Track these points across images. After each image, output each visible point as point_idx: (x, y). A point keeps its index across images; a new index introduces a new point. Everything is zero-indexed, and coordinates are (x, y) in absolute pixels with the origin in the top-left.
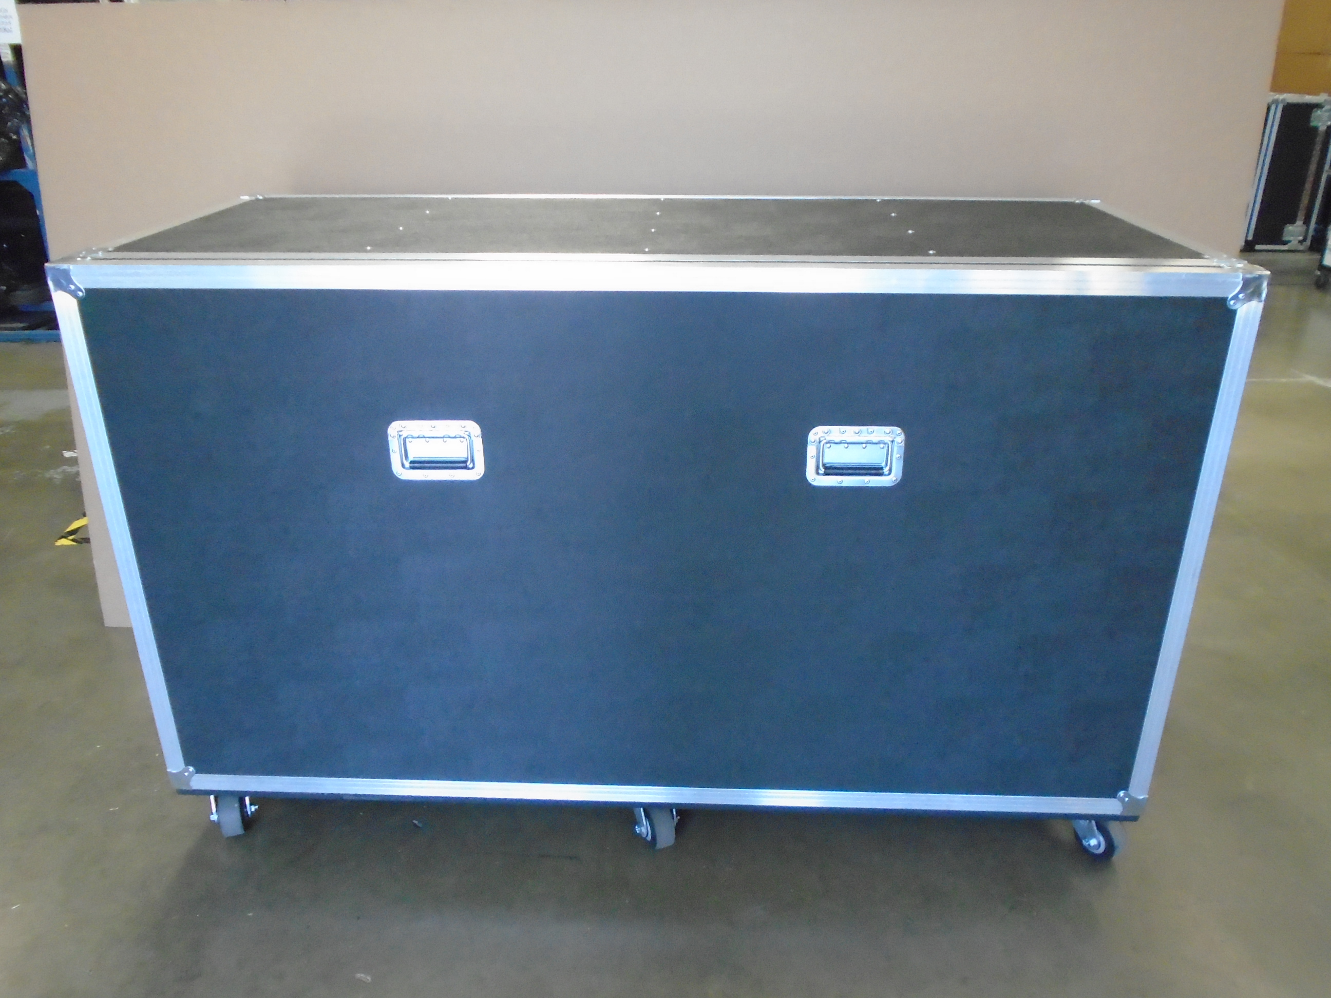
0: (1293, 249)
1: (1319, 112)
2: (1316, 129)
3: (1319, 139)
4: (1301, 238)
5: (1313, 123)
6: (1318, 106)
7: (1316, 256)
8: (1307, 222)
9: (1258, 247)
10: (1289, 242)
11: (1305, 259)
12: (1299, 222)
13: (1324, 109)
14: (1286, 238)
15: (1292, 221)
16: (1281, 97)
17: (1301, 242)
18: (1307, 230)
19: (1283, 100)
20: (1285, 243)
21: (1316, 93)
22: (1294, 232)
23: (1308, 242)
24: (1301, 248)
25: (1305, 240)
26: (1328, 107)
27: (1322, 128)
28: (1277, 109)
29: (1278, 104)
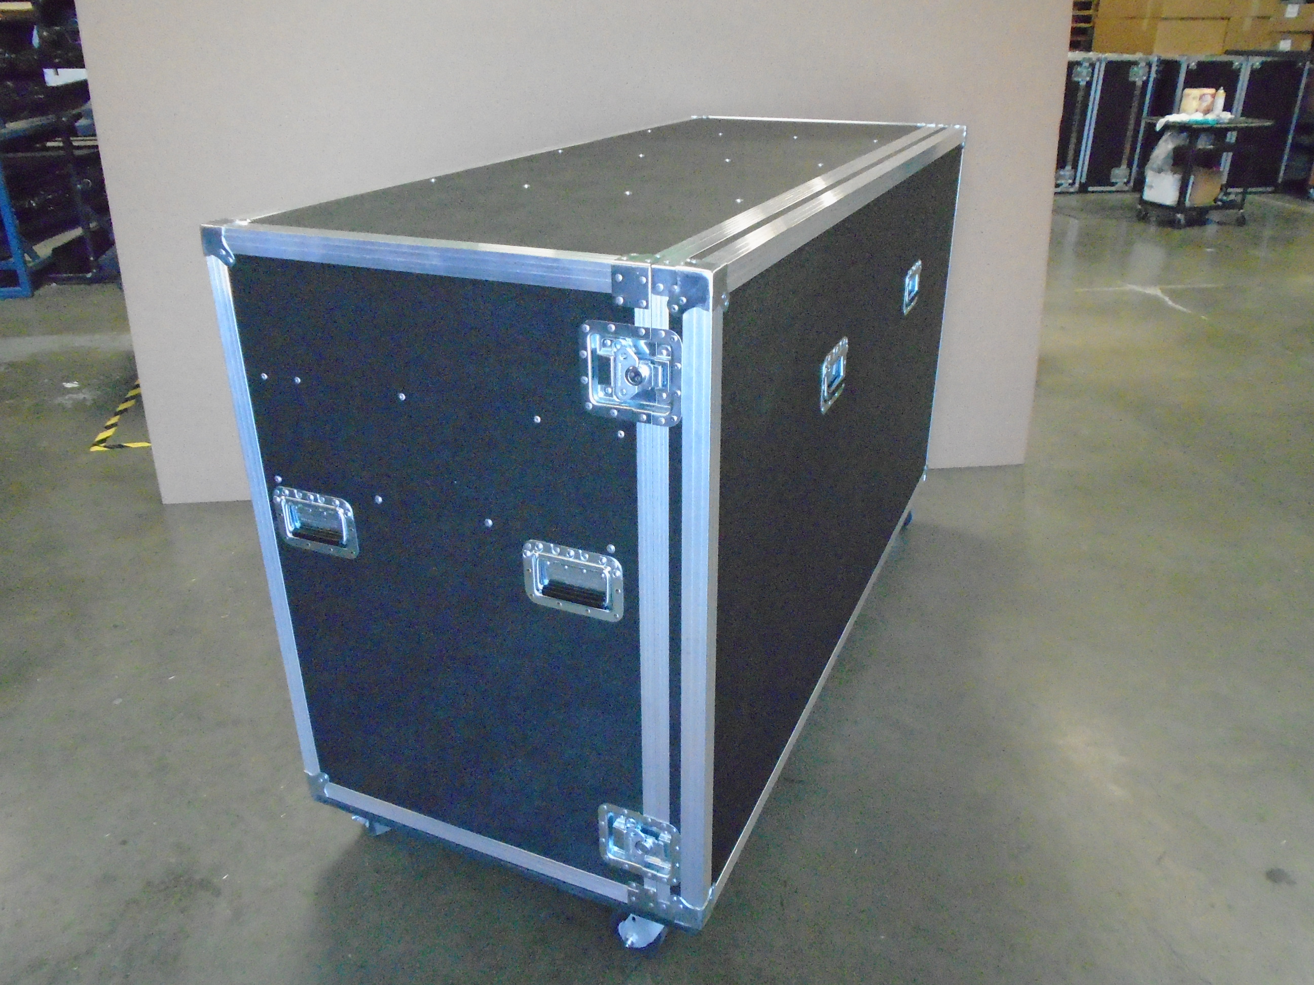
0: (1119, 190)
1: (1135, 68)
2: (1134, 83)
3: (1137, 92)
4: (1125, 180)
5: (1131, 79)
6: (1135, 63)
7: (1137, 196)
8: (1130, 165)
9: (1090, 189)
10: (1116, 183)
11: (1130, 198)
12: (1124, 166)
13: (1139, 66)
14: (1113, 180)
15: (1118, 165)
16: (1103, 56)
17: (1126, 183)
18: (1131, 173)
19: (1106, 58)
20: (1113, 184)
21: (1134, 53)
22: (1120, 174)
23: (1132, 184)
24: (1126, 188)
25: (1128, 182)
26: (1143, 64)
27: (1139, 83)
28: (1100, 67)
29: (1101, 63)
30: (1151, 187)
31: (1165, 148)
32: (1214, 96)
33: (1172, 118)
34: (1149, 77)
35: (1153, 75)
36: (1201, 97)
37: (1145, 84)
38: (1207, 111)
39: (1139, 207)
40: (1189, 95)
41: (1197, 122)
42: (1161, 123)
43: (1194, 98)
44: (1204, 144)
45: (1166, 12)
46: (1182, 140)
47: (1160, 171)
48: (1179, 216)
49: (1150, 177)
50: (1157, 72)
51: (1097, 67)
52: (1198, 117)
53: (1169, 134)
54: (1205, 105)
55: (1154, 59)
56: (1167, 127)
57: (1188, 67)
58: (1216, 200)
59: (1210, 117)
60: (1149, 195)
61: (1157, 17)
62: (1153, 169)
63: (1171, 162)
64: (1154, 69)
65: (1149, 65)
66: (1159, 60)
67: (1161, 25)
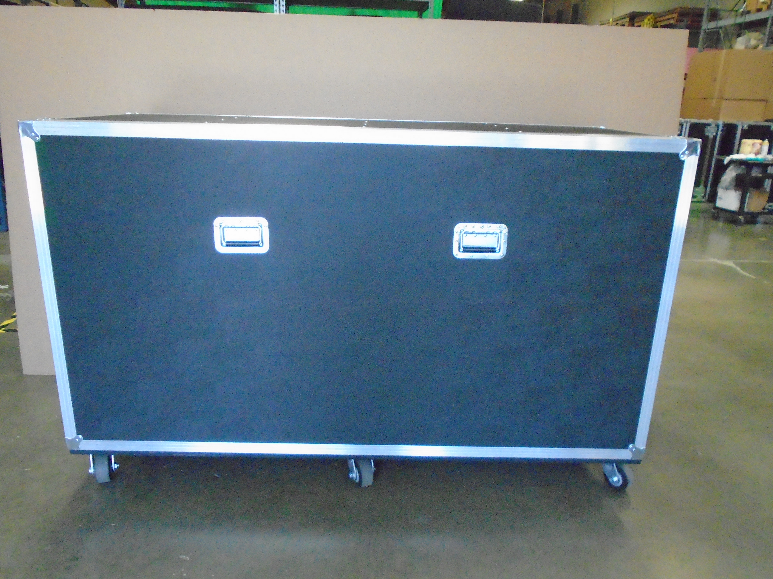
0: (700, 200)
1: (709, 128)
2: (708, 137)
3: (710, 142)
4: (703, 195)
5: (707, 134)
6: (709, 125)
7: (711, 205)
8: (706, 186)
10: (697, 197)
11: (705, 206)
12: (702, 186)
13: (711, 126)
15: (698, 186)
16: (688, 120)
17: (703, 197)
18: (706, 191)
19: (690, 122)
21: (708, 118)
22: (699, 191)
23: (707, 197)
24: (703, 200)
25: (705, 195)
26: (713, 125)
27: (711, 136)
28: (686, 126)
29: (687, 124)
30: (721, 198)
31: (730, 175)
32: (761, 144)
33: (735, 157)
34: (717, 133)
35: (720, 133)
36: (753, 144)
37: (715, 138)
38: (757, 153)
39: (713, 211)
40: (745, 143)
41: (751, 160)
42: (727, 160)
43: (749, 145)
44: (756, 173)
45: (727, 95)
46: (741, 170)
47: (727, 189)
48: (740, 217)
49: (720, 192)
50: (722, 131)
51: (685, 125)
52: (752, 156)
53: (733, 166)
54: (755, 150)
55: (721, 123)
56: (732, 162)
57: (742, 127)
58: (764, 209)
59: (760, 157)
60: (720, 204)
61: (722, 98)
62: (722, 188)
63: (734, 184)
64: (721, 128)
65: (718, 126)
66: (724, 122)
67: (724, 104)
